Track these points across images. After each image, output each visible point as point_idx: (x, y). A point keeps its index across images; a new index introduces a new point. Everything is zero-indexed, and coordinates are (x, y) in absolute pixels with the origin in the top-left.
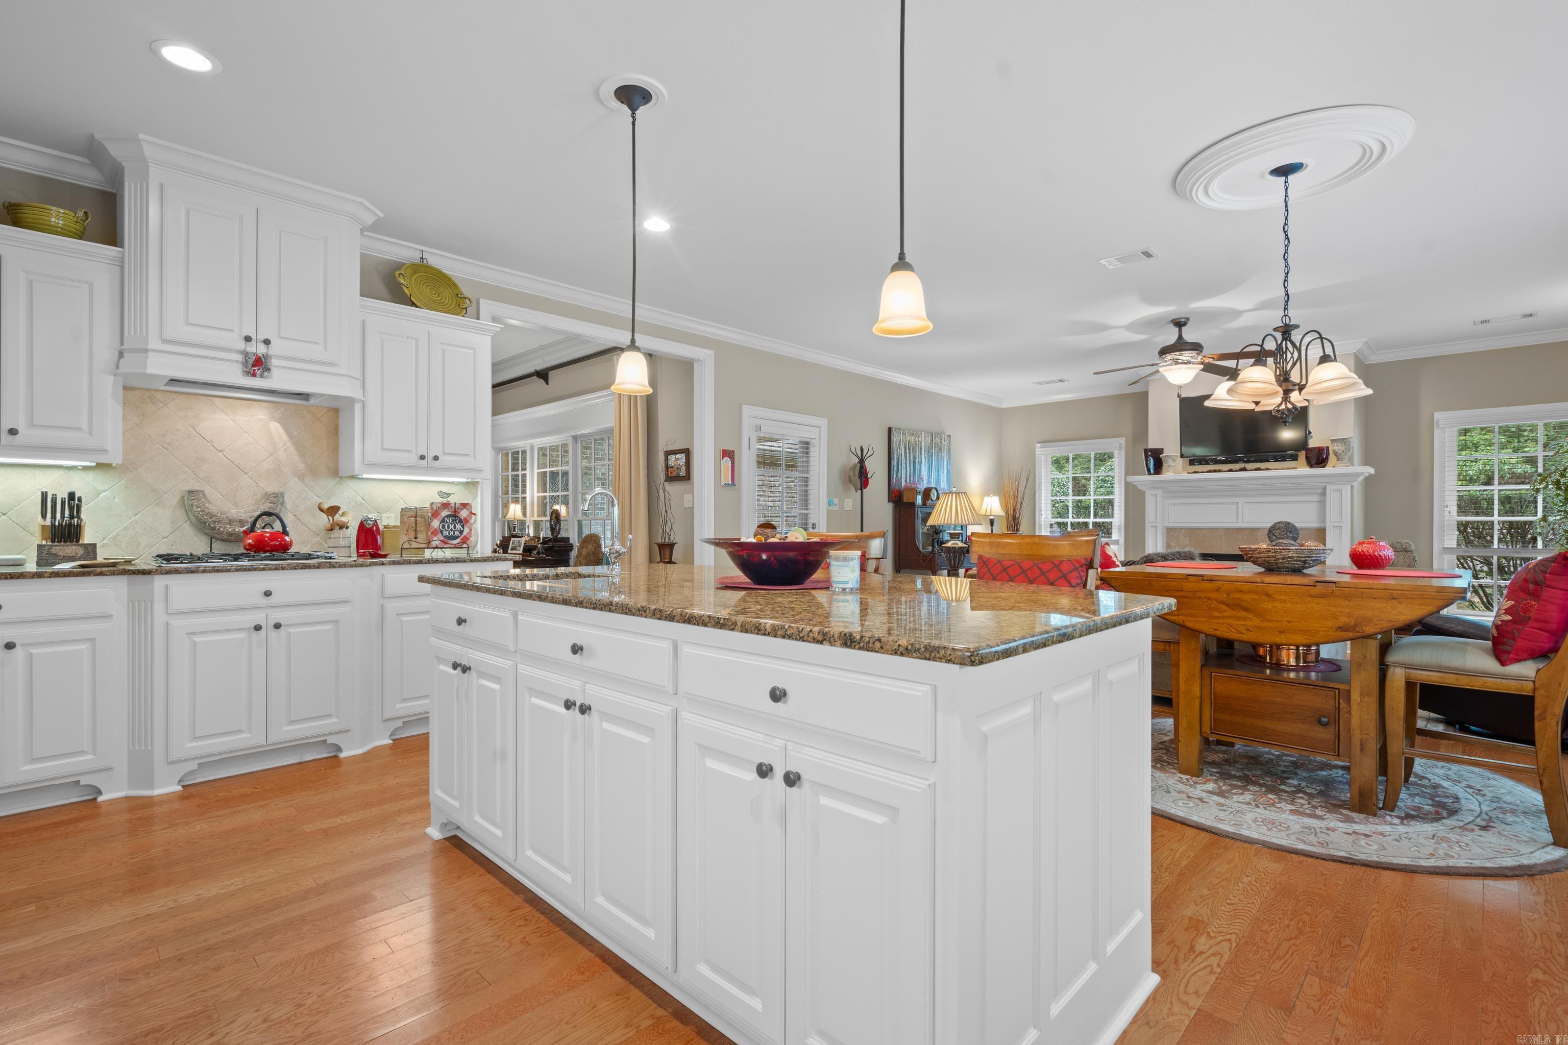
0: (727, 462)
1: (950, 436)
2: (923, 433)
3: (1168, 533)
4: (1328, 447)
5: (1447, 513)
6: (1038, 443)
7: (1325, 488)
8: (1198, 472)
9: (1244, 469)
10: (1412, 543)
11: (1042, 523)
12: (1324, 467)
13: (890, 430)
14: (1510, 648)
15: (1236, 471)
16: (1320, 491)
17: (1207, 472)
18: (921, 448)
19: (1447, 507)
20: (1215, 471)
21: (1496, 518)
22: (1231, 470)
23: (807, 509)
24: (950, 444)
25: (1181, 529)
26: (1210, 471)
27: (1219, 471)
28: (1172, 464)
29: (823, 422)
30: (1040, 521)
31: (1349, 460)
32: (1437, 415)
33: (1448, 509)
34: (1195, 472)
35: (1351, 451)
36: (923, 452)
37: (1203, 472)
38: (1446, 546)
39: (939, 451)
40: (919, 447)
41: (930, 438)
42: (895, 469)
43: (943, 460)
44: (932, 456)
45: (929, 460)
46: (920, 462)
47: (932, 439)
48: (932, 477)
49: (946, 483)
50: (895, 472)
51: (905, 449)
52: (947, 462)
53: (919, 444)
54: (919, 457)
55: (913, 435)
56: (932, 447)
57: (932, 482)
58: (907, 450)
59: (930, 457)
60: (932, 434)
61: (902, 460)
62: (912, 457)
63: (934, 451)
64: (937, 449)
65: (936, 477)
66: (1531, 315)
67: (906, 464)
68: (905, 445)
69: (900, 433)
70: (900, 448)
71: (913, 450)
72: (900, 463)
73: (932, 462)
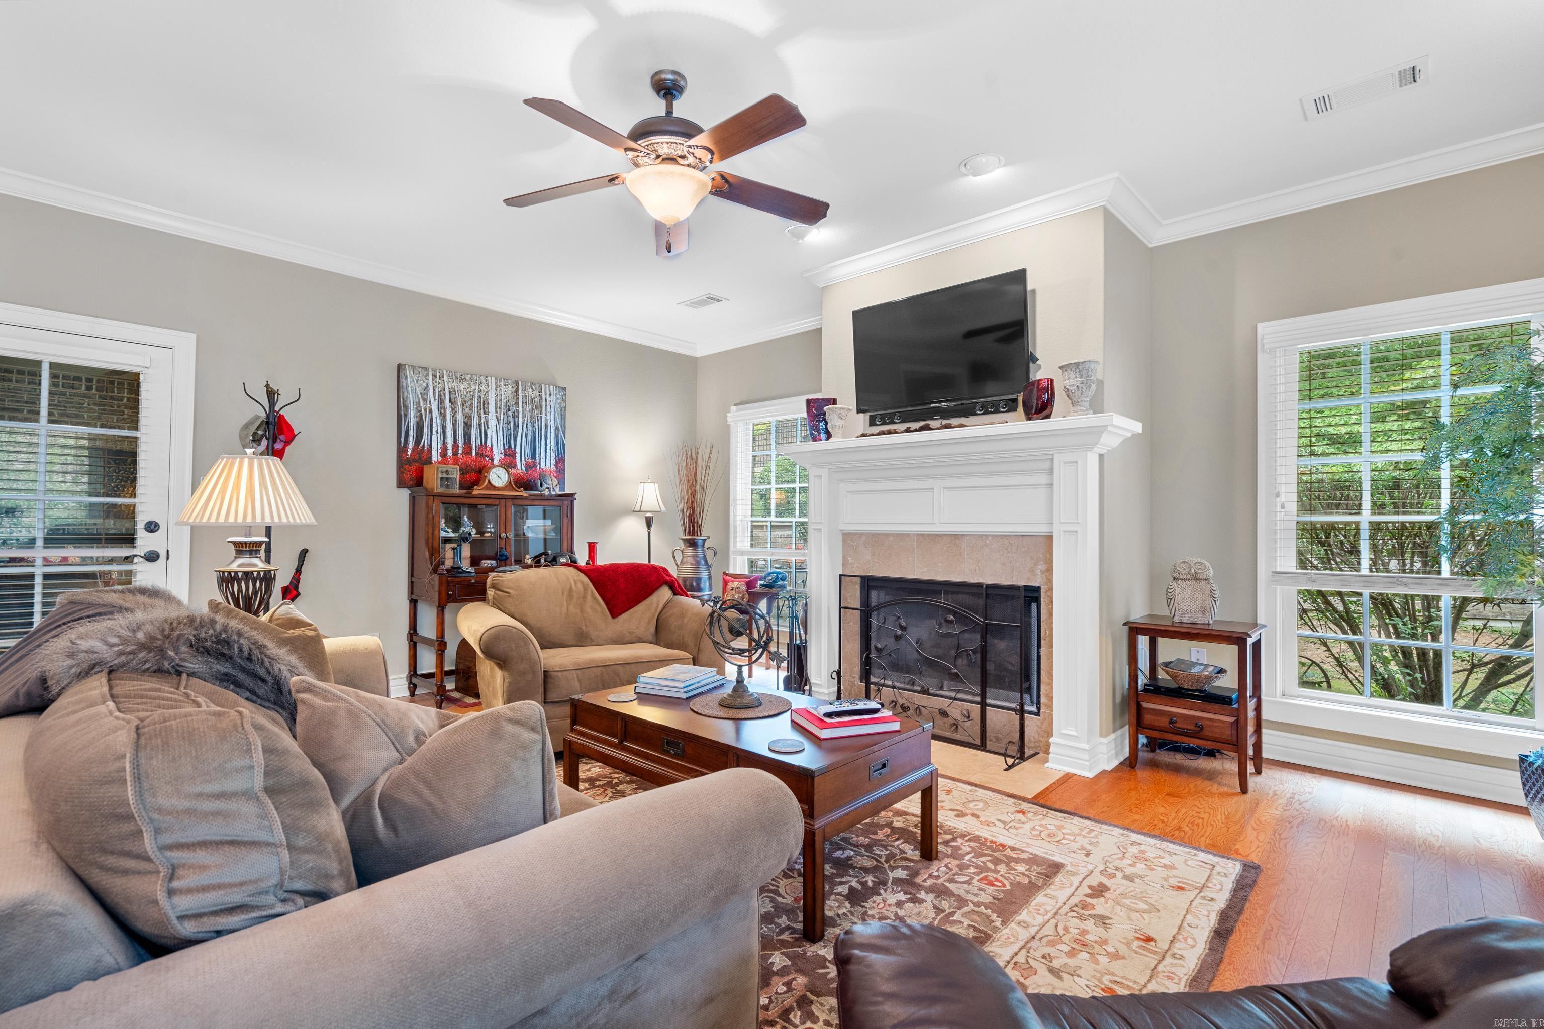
1: (564, 389)
2: (492, 381)
3: (844, 541)
4: (1052, 380)
5: (1280, 508)
7: (1052, 459)
8: (866, 435)
9: (927, 428)
10: (1208, 564)
11: (738, 523)
12: (1048, 417)
13: (400, 367)
16: (1047, 465)
17: (879, 434)
18: (486, 403)
19: (1278, 495)
20: (889, 432)
21: (1365, 516)
22: (908, 430)
24: (564, 401)
26: (882, 433)
27: (895, 432)
28: (838, 424)
29: (185, 342)
30: (735, 521)
31: (1090, 405)
32: (1263, 328)
33: (1283, 500)
34: (863, 436)
35: (1094, 387)
36: (492, 409)
37: (873, 435)
38: (1278, 570)
39: (536, 412)
40: (479, 402)
41: (510, 390)
42: (411, 432)
43: (546, 425)
44: (516, 416)
45: (509, 423)
46: (484, 427)
47: (517, 391)
48: (518, 450)
49: (553, 462)
50: (411, 439)
51: (441, 401)
52: (557, 428)
53: (480, 397)
54: (480, 418)
55: (462, 380)
56: (517, 404)
57: (518, 457)
58: (448, 404)
59: (511, 419)
60: (517, 383)
61: (431, 420)
62: (460, 416)
63: (520, 410)
64: (529, 407)
65: (528, 451)
66: (1413, 74)
67: (444, 428)
68: (440, 396)
69: (427, 375)
70: (425, 400)
71: (463, 405)
72: (426, 425)
73: (516, 426)
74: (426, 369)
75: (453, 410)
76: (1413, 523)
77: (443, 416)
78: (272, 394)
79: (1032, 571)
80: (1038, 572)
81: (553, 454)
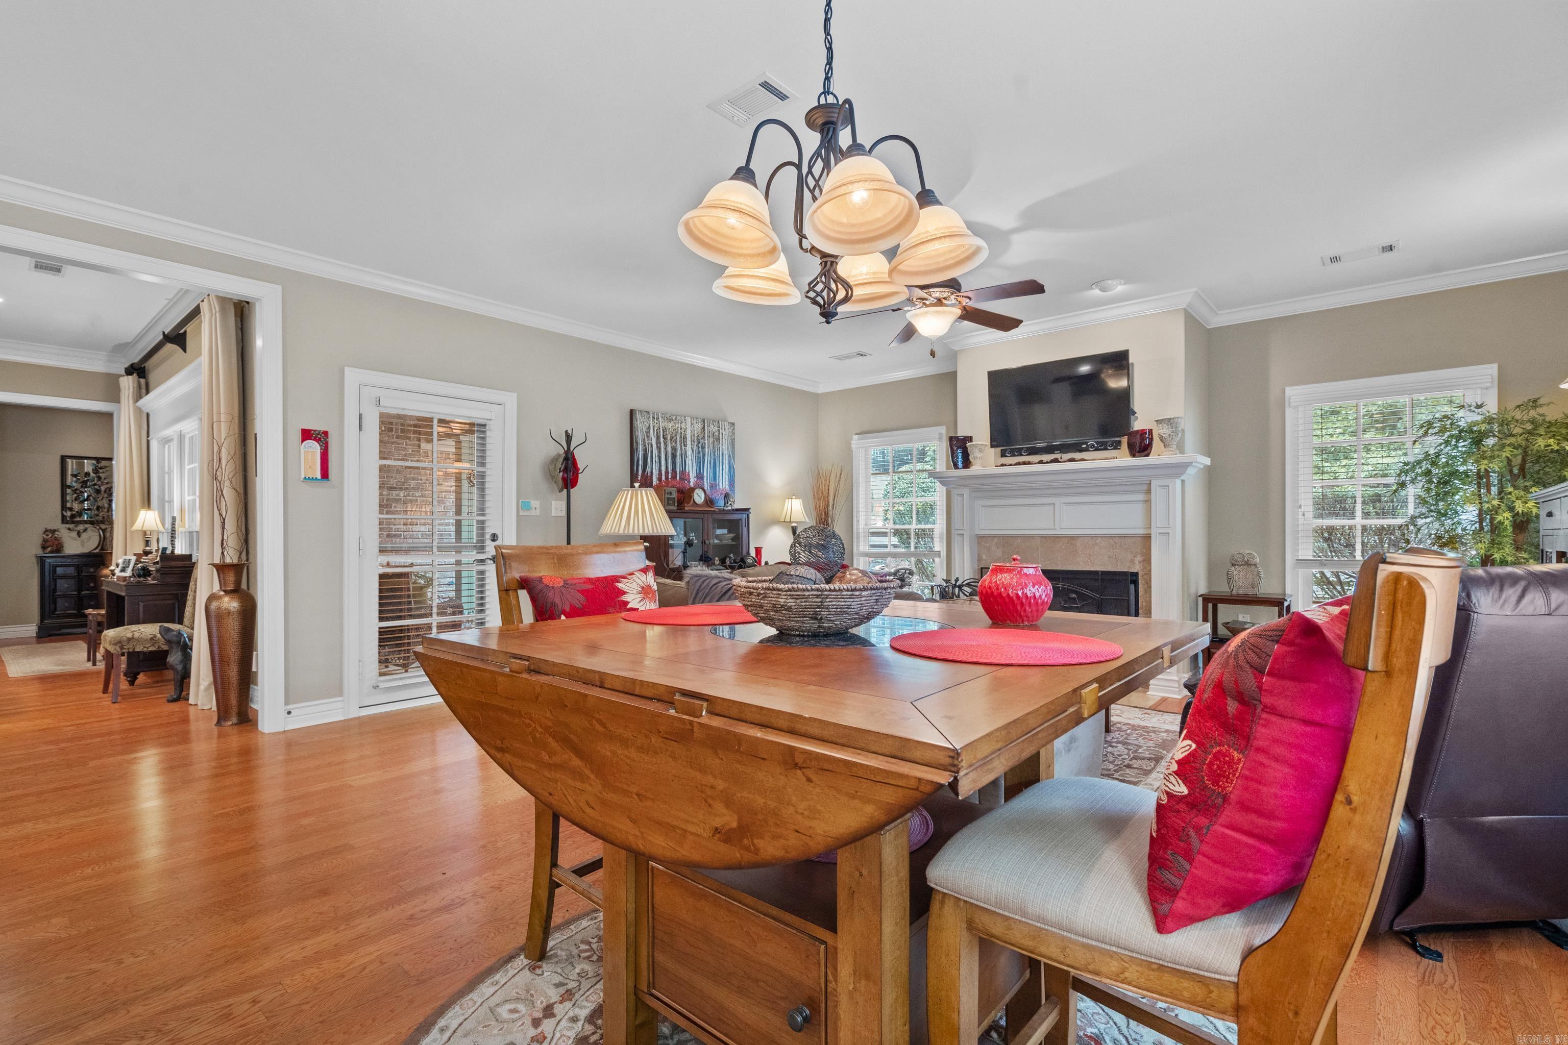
0: (314, 447)
1: (733, 424)
2: (688, 420)
3: (979, 543)
4: (1151, 430)
5: (1300, 516)
6: (856, 434)
7: (1150, 484)
8: (1006, 465)
9: (1056, 461)
10: (1255, 555)
11: (861, 531)
12: (1148, 455)
13: (632, 413)
14: (1178, 882)
15: (1047, 462)
16: (1145, 487)
17: (1016, 464)
18: (685, 438)
19: (1300, 507)
20: (1024, 463)
21: (1359, 521)
22: (1041, 462)
23: (483, 515)
24: (734, 434)
25: (993, 537)
26: (1019, 464)
27: (1029, 463)
28: (978, 456)
29: (510, 399)
30: (858, 529)
31: (1177, 446)
32: (1290, 391)
33: (1302, 510)
34: (1002, 465)
35: (1180, 434)
36: (689, 442)
37: (1011, 465)
38: (1300, 558)
39: (716, 443)
40: (681, 437)
41: (700, 426)
42: (640, 463)
43: (723, 454)
44: (703, 448)
45: (699, 453)
46: (684, 456)
47: (704, 427)
48: (705, 474)
49: (727, 483)
50: (640, 468)
51: (658, 438)
52: (729, 456)
53: (681, 433)
54: (681, 449)
55: (670, 420)
56: (704, 437)
57: (705, 480)
58: (662, 440)
59: (700, 449)
60: (703, 420)
61: (652, 452)
62: (669, 449)
63: (706, 442)
64: (711, 440)
65: (712, 475)
66: (1391, 248)
67: (660, 458)
68: (657, 433)
69: (649, 417)
70: (648, 437)
71: (671, 440)
72: (649, 456)
73: (704, 455)
74: (648, 413)
75: (665, 443)
76: (1389, 526)
77: (659, 448)
78: (569, 438)
79: (1132, 561)
80: (1137, 562)
81: (727, 477)
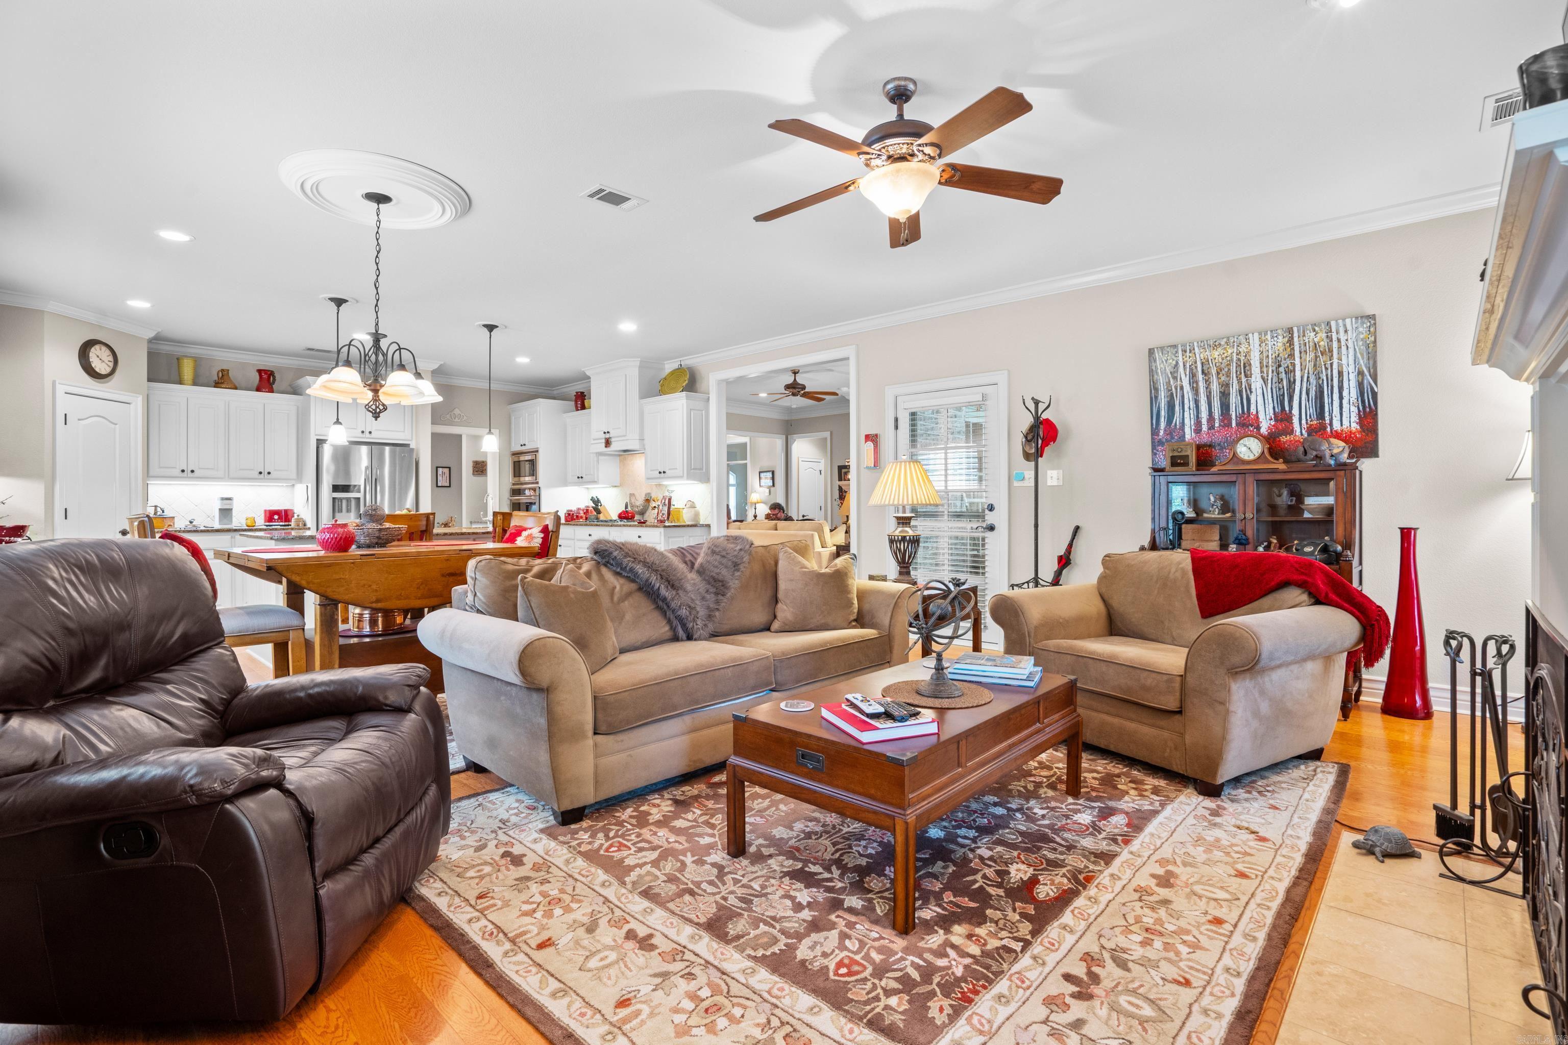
0: (870, 445)
1: (1373, 317)
2: (1255, 339)
13: (1151, 353)
18: (1247, 365)
24: (1372, 333)
29: (1002, 378)
36: (1256, 370)
39: (1322, 359)
40: (1238, 366)
41: (1281, 341)
42: (1163, 413)
43: (1340, 374)
44: (1290, 371)
45: (1280, 381)
46: (1245, 395)
47: (1291, 342)
48: (1295, 411)
49: (1354, 418)
50: (1162, 419)
51: (1193, 375)
52: (1360, 373)
53: (1239, 360)
54: (1240, 383)
55: (1216, 346)
56: (1292, 356)
57: (1296, 421)
58: (1200, 377)
59: (1283, 376)
60: (1290, 331)
61: (1183, 396)
62: (1215, 387)
63: (1297, 361)
64: (1310, 356)
65: (1312, 411)
67: (1197, 402)
68: (1191, 370)
69: (1177, 352)
70: (1175, 378)
71: (1218, 373)
72: (1177, 403)
73: (1291, 383)
74: (1175, 346)
75: (1208, 382)
77: (1196, 391)
78: (1037, 403)
81: (1354, 410)
